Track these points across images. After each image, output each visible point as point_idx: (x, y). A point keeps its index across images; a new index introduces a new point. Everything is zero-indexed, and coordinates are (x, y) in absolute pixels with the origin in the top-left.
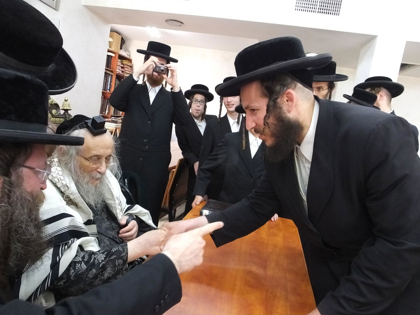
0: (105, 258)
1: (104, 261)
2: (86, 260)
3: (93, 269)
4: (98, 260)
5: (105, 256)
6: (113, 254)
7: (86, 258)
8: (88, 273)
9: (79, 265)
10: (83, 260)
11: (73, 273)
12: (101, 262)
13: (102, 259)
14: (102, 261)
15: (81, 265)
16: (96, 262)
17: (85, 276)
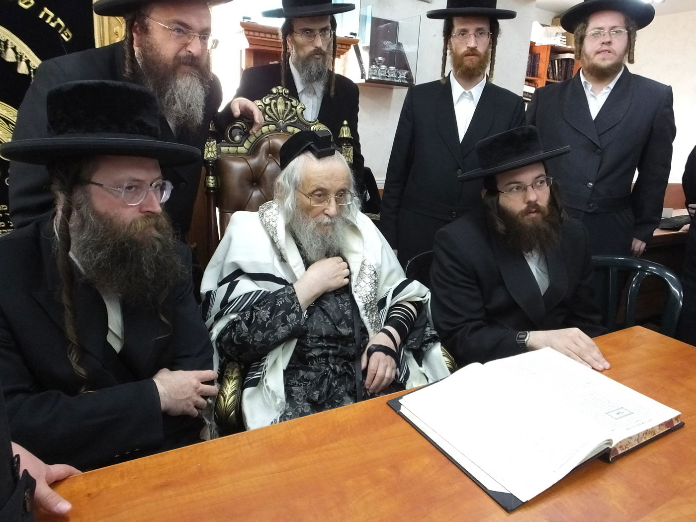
0: (271, 315)
1: (269, 320)
2: (247, 319)
3: (258, 331)
4: (261, 319)
5: (269, 313)
6: (279, 309)
7: (246, 315)
8: (253, 336)
9: (239, 325)
10: (243, 319)
11: (234, 336)
12: (266, 321)
13: (267, 317)
14: (268, 319)
15: (241, 326)
16: (260, 322)
17: (251, 340)
